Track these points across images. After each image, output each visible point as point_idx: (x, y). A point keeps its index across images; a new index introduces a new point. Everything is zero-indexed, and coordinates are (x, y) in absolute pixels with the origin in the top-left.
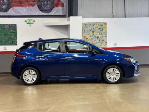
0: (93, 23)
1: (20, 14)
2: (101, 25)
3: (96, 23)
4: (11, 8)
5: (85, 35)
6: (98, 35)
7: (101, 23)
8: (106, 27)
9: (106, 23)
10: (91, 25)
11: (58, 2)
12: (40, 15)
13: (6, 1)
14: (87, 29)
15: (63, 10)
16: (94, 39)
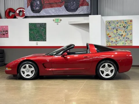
0: (117, 20)
1: (50, 14)
2: (126, 23)
3: (121, 21)
4: (43, 10)
5: (108, 32)
6: (122, 33)
7: (125, 20)
8: (132, 25)
9: (131, 21)
10: (115, 23)
11: (83, 2)
12: (67, 14)
13: (39, 4)
14: (110, 27)
15: (88, 9)
16: (118, 37)
